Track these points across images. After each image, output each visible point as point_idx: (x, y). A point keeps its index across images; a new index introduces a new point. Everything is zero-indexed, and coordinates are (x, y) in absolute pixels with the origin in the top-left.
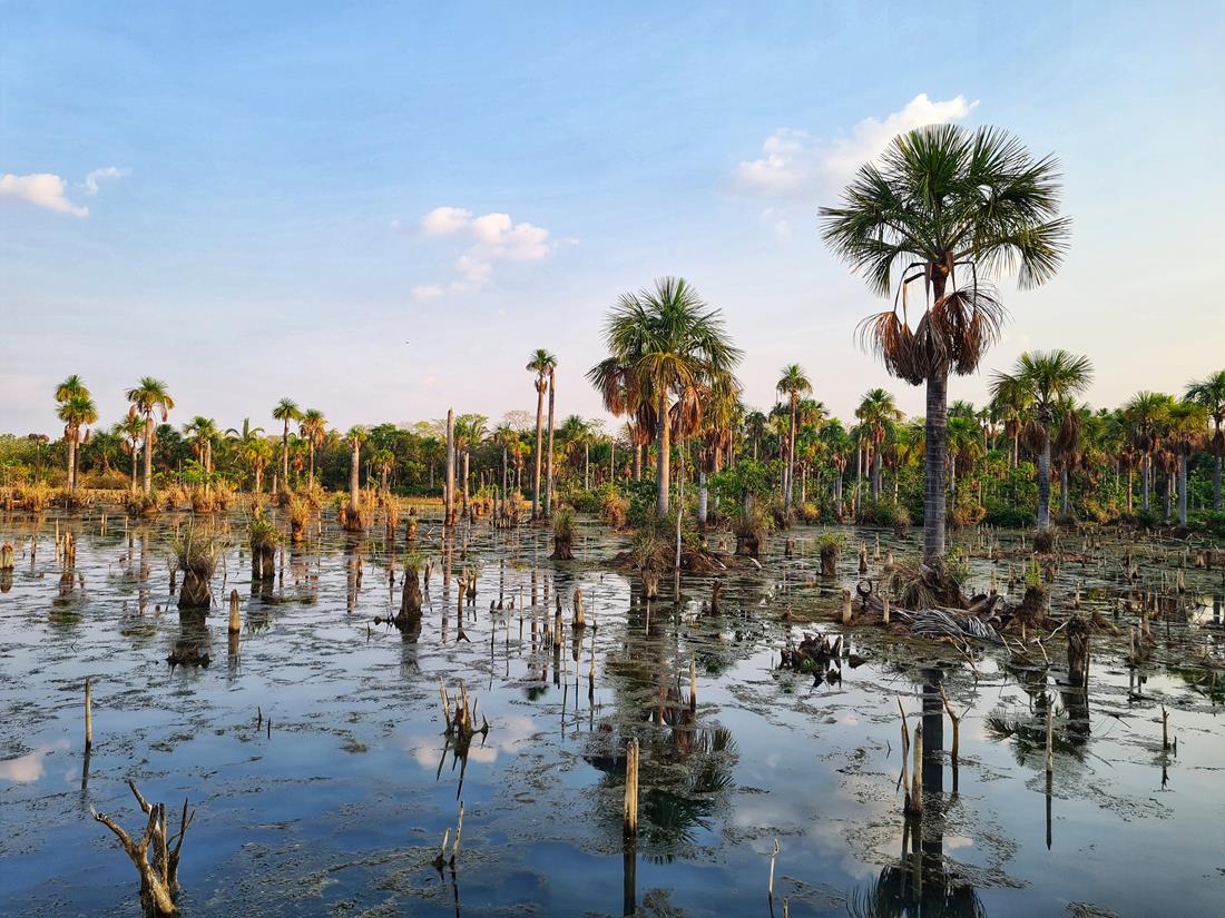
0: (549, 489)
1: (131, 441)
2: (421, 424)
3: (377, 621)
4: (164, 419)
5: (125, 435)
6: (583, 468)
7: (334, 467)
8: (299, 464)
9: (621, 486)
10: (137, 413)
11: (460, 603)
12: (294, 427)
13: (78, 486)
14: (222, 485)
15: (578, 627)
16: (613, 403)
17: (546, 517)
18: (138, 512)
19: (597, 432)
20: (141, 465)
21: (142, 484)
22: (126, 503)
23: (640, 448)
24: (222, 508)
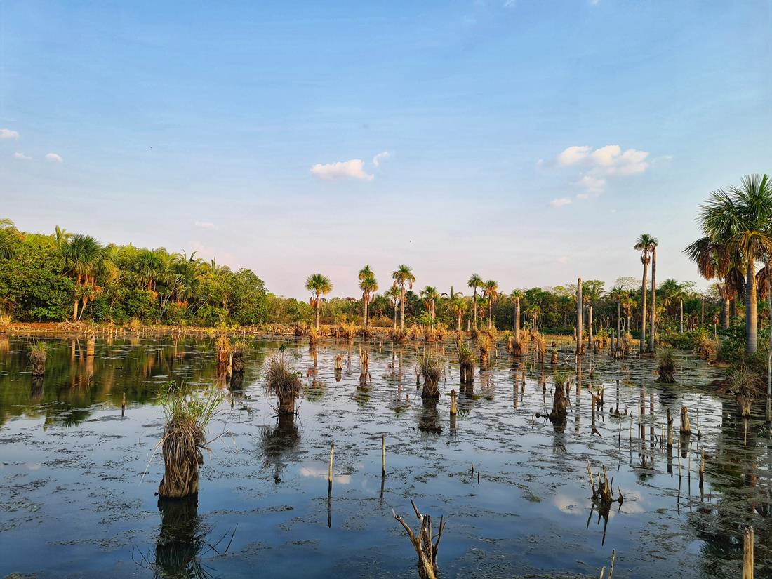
0: (653, 331)
1: (394, 301)
2: (558, 287)
3: (538, 415)
4: (411, 288)
5: (391, 297)
6: (679, 317)
7: (503, 314)
8: (482, 313)
9: (711, 330)
10: (397, 285)
11: (593, 409)
12: (480, 291)
13: (369, 326)
14: (440, 325)
15: (685, 434)
16: (706, 271)
17: (650, 352)
18: (397, 340)
19: (690, 291)
20: (399, 313)
21: (399, 324)
22: (392, 335)
23: (728, 302)
24: (440, 339)
